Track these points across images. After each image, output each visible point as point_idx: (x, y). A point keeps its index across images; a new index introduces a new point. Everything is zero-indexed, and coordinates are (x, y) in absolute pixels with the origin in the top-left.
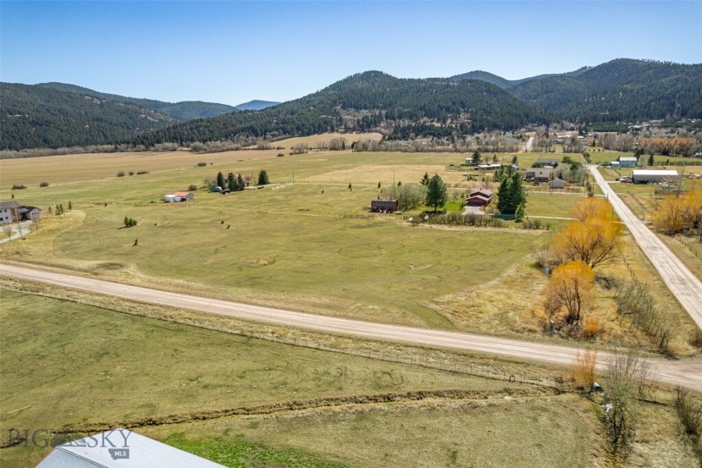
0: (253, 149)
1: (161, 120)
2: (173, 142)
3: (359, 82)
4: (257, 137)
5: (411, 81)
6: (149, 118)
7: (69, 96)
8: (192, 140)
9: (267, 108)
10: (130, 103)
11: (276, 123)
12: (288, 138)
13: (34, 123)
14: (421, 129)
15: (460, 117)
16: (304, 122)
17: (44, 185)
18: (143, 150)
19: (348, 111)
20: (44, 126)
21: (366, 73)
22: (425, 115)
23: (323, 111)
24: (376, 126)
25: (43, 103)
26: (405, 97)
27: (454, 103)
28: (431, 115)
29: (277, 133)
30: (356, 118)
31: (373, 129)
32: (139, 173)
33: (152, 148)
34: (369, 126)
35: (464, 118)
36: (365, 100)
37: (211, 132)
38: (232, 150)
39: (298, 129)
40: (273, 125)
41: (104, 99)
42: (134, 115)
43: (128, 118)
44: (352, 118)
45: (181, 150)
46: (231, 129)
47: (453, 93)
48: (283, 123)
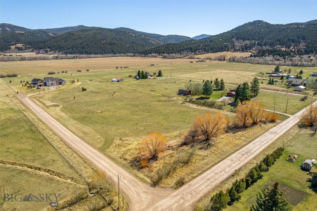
0: (187, 58)
1: (157, 43)
2: (156, 53)
3: (249, 26)
4: (192, 52)
5: (277, 25)
6: (153, 42)
7: (124, 33)
8: (164, 53)
9: (202, 39)
10: (147, 36)
11: (202, 46)
12: (206, 53)
13: (110, 44)
14: (273, 52)
15: (300, 45)
16: (215, 46)
17: (88, 70)
18: (144, 57)
19: (239, 41)
20: (113, 45)
21: (254, 21)
22: (279, 44)
23: (226, 41)
24: (250, 49)
25: (115, 36)
26: (271, 34)
27: (298, 37)
28: (282, 44)
29: (201, 51)
30: (241, 45)
31: (249, 51)
32: (124, 68)
33: (147, 56)
34: (246, 49)
35: (302, 46)
36: (249, 36)
37: (173, 49)
38: (179, 58)
39: (211, 49)
40: (201, 47)
41: (137, 34)
42: (147, 41)
43: (144, 42)
44: (240, 45)
45: (159, 57)
46: (182, 48)
47: (299, 32)
48: (205, 46)
